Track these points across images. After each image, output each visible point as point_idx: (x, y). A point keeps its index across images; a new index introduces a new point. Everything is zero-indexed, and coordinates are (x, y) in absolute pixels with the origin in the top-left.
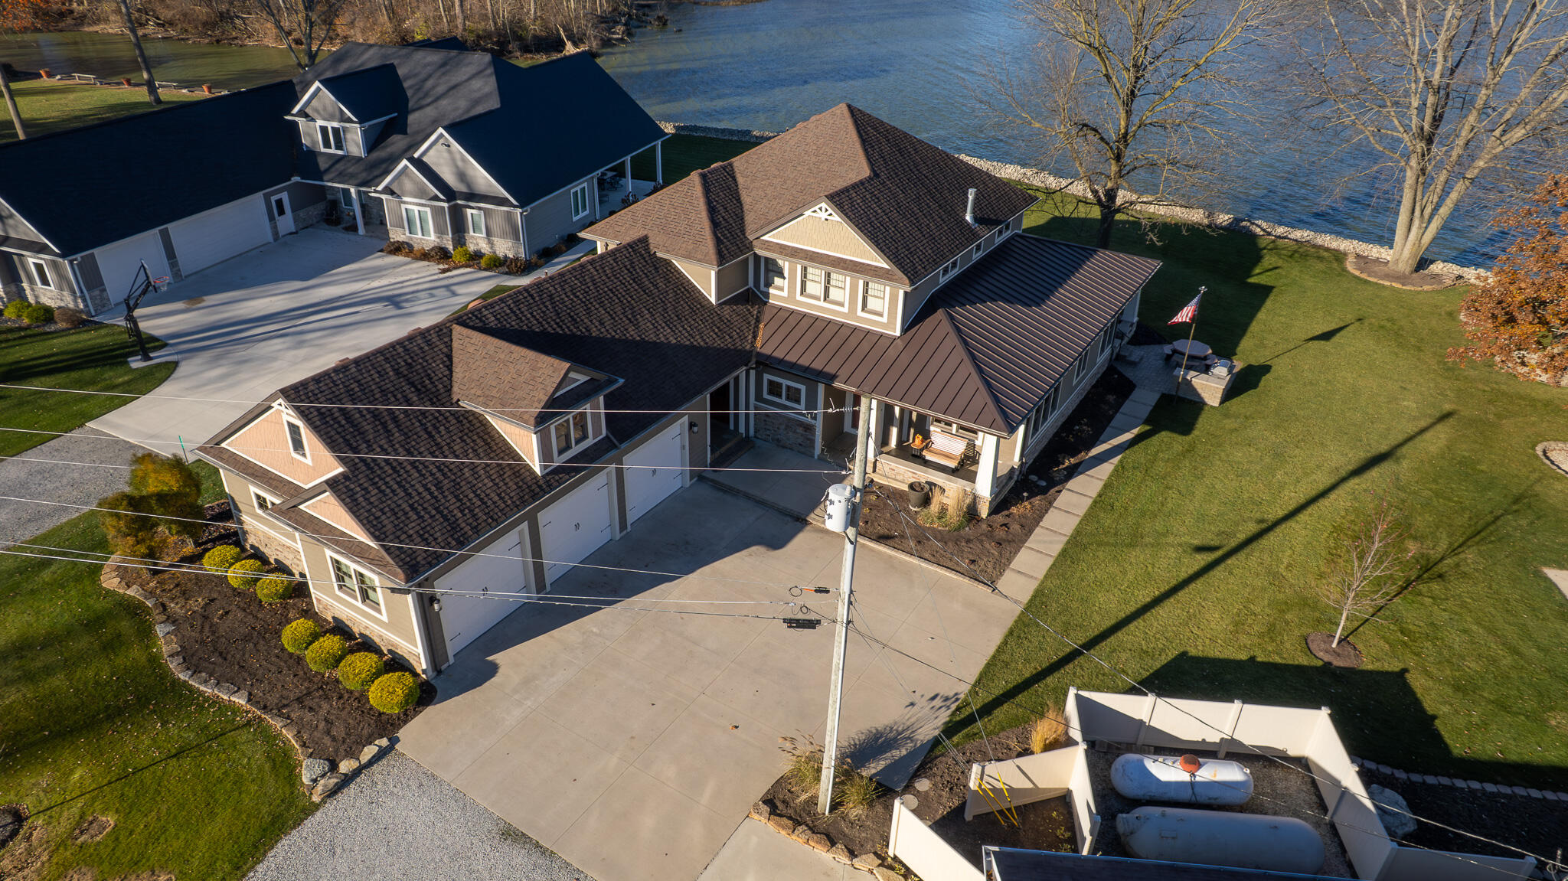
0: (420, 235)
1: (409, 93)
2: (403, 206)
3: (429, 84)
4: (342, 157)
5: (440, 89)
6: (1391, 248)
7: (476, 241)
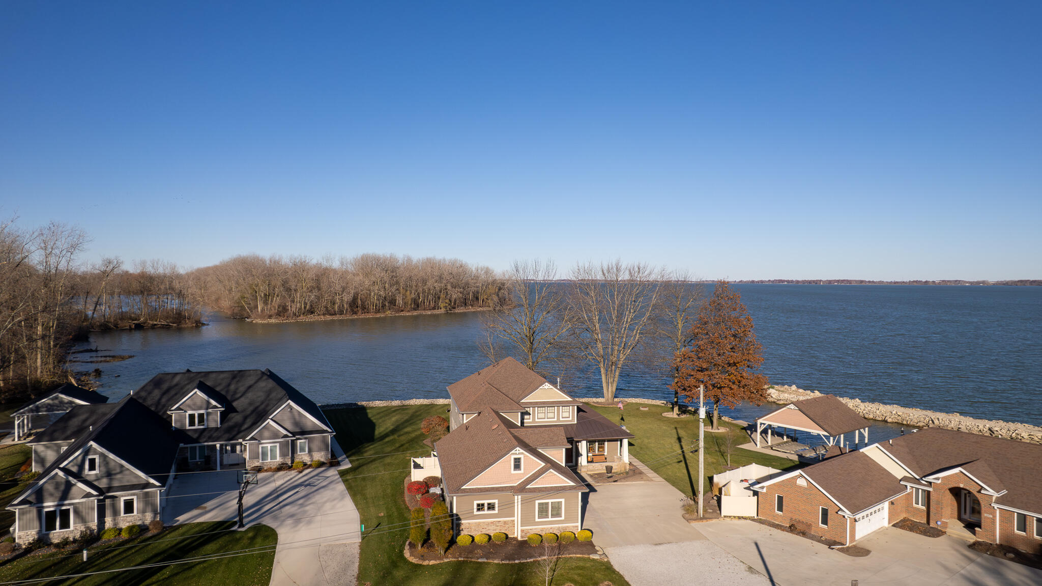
0: (269, 460)
1: (223, 393)
2: (260, 446)
3: (232, 387)
4: (204, 430)
5: (242, 389)
6: (604, 398)
7: (303, 456)
